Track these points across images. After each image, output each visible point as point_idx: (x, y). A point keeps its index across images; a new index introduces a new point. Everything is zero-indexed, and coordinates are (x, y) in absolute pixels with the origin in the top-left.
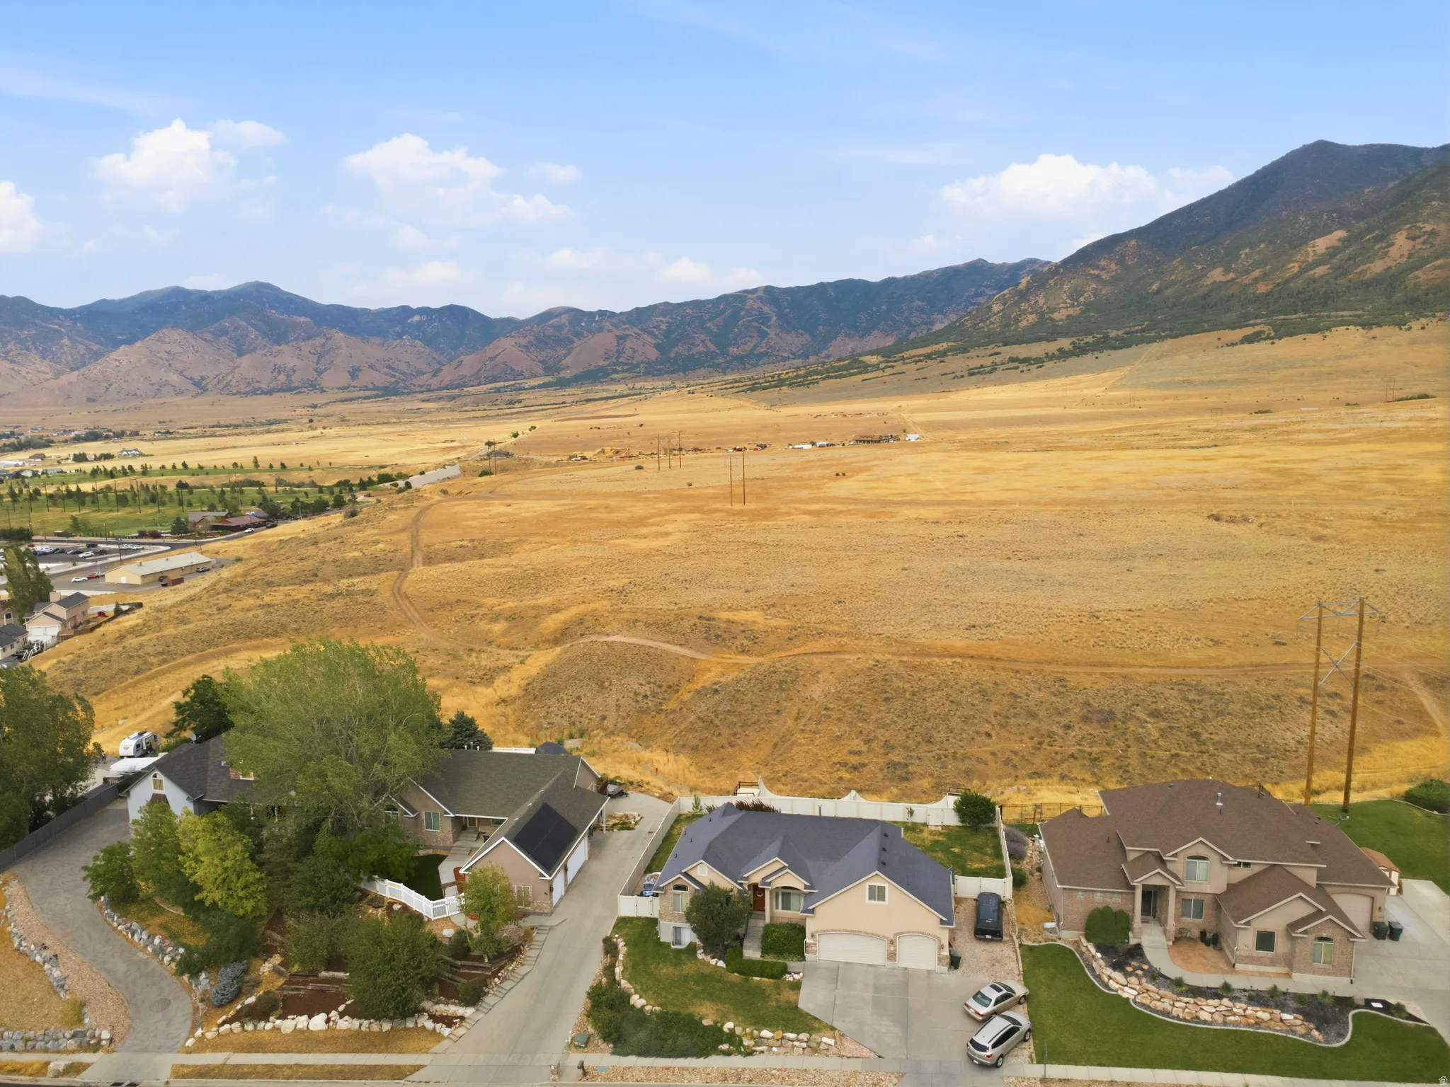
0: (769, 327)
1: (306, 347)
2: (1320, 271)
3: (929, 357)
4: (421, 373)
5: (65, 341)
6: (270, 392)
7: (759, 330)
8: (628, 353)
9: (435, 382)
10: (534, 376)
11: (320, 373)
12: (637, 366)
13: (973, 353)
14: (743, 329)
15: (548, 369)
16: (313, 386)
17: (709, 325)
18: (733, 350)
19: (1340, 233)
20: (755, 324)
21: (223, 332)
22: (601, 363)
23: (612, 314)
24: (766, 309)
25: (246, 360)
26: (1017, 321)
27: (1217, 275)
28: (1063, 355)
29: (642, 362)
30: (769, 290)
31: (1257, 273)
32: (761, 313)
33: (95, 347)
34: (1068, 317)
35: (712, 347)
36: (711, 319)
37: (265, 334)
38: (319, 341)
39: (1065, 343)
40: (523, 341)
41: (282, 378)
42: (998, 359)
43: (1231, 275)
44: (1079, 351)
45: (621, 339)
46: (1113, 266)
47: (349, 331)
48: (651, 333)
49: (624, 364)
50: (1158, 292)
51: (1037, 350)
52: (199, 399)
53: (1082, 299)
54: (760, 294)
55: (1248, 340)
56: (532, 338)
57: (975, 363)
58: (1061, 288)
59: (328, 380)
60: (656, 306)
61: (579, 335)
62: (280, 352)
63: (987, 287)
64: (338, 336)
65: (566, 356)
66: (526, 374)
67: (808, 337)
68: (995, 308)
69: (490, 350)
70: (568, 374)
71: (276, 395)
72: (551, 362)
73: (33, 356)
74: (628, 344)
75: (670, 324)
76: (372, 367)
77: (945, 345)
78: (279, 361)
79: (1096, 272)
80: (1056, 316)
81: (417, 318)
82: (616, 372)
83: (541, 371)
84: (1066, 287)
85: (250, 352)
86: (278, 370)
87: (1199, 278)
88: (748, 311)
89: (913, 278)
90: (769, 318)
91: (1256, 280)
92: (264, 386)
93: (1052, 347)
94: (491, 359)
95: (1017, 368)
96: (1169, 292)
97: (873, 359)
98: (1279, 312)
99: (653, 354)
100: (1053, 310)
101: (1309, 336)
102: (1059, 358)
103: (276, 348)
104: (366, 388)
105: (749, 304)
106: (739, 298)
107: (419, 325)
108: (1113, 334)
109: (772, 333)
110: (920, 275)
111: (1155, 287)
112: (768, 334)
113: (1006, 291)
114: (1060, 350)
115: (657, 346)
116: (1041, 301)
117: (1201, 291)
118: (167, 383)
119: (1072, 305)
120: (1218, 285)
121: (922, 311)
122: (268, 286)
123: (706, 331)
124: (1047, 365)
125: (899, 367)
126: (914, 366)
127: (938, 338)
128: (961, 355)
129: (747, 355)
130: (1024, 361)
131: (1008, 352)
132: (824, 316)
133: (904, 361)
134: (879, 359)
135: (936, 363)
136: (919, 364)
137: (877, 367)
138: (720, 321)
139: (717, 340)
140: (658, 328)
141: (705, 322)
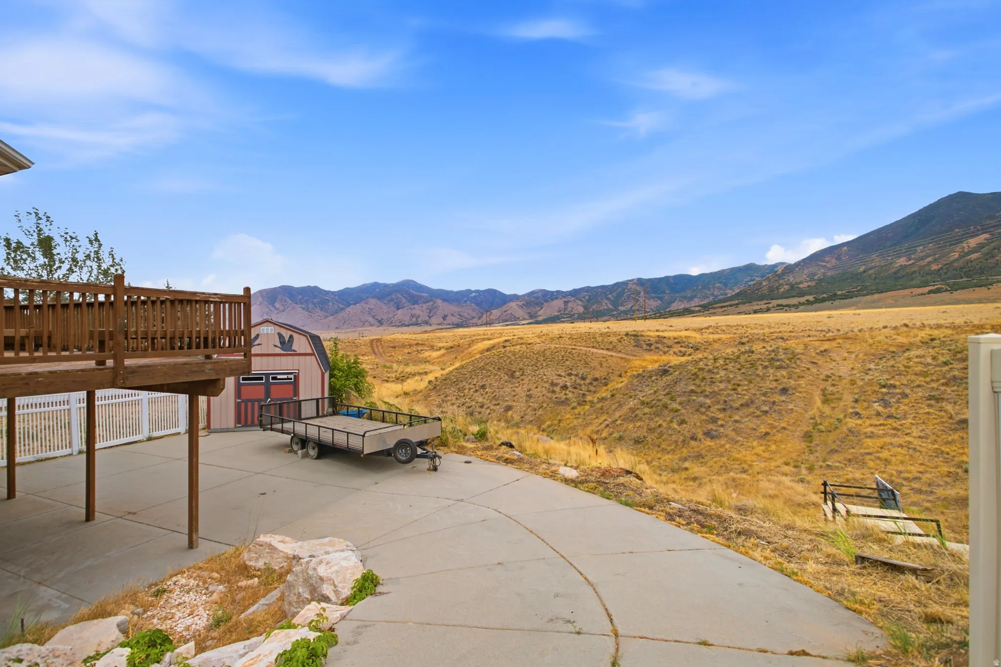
0: (640, 297)
1: (425, 306)
2: (974, 256)
3: (731, 306)
4: (473, 318)
5: (331, 304)
6: (408, 326)
7: (634, 299)
8: (569, 309)
9: (479, 322)
10: (524, 319)
11: (430, 317)
12: (574, 315)
13: (754, 303)
14: (626, 298)
15: (531, 317)
16: (427, 323)
17: (610, 296)
18: (621, 308)
19: (986, 236)
20: (632, 295)
21: (392, 300)
22: (556, 314)
23: (563, 292)
24: (638, 288)
25: (400, 312)
26: (778, 288)
27: (902, 261)
28: (809, 303)
29: (576, 314)
30: (639, 280)
31: (930, 259)
32: (636, 290)
33: (341, 306)
34: (808, 286)
35: (611, 307)
36: (610, 294)
37: (409, 301)
38: (431, 303)
39: (811, 298)
40: (520, 303)
41: (414, 319)
42: (770, 305)
43: (911, 262)
44: (817, 301)
45: (566, 303)
46: (834, 261)
47: (444, 300)
48: (581, 300)
49: (567, 314)
50: (864, 272)
51: (794, 301)
52: (380, 328)
53: (816, 278)
54: (635, 281)
55: (930, 292)
56: (524, 302)
57: (758, 308)
58: (803, 272)
59: (433, 320)
60: (584, 288)
61: (546, 301)
62: (414, 308)
63: (757, 276)
64: (439, 302)
65: (540, 310)
66: (521, 318)
67: (660, 302)
68: (764, 283)
69: (505, 308)
70: (540, 318)
71: (411, 327)
72: (533, 313)
73: (318, 310)
74: (570, 305)
75: (590, 296)
76: (452, 315)
77: (737, 302)
78: (414, 312)
79: (824, 264)
80: (801, 286)
81: (474, 294)
82: (563, 318)
83: (528, 317)
84: (806, 272)
85: (402, 308)
86: (412, 316)
87: (891, 264)
88: (629, 290)
89: (715, 273)
90: (640, 293)
91: (930, 263)
92: (406, 323)
93: (803, 300)
94: (505, 311)
96: (871, 272)
97: (697, 309)
98: (949, 278)
99: (581, 310)
100: (800, 283)
101: (976, 289)
102: (808, 304)
103: (413, 306)
104: (449, 324)
105: (630, 286)
106: (625, 283)
107: (475, 297)
108: (839, 293)
109: (641, 300)
110: (719, 271)
111: (862, 269)
112: (638, 300)
113: (770, 275)
114: (807, 301)
115: (583, 306)
116: (791, 279)
117: (893, 270)
118: (367, 321)
119: (810, 281)
120: (903, 267)
121: (720, 289)
122: (412, 281)
123: (608, 299)
124: (801, 307)
125: (712, 311)
126: (720, 310)
127: (731, 298)
128: (747, 304)
129: (629, 311)
130: (786, 306)
131: (775, 302)
132: (667, 292)
133: (714, 308)
134: (700, 308)
135: (733, 308)
136: (724, 309)
137: (699, 311)
138: (615, 294)
139: (613, 303)
140: (584, 298)
141: (608, 295)
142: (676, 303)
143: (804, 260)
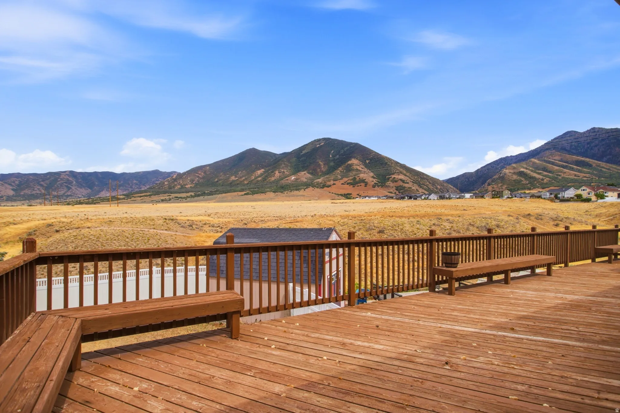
0: (72, 186)
2: (260, 179)
7: (67, 187)
13: (161, 195)
14: (59, 186)
17: (42, 183)
18: (55, 193)
19: (263, 170)
20: (64, 184)
24: (71, 179)
26: (174, 187)
27: (233, 178)
29: (5, 196)
30: (71, 172)
31: (244, 178)
32: (68, 180)
34: (191, 187)
35: (43, 191)
36: (43, 181)
39: (193, 194)
42: (171, 197)
43: (237, 178)
44: (196, 196)
46: (203, 174)
48: (10, 184)
50: (217, 181)
51: (185, 195)
53: (194, 182)
54: (67, 173)
55: (245, 194)
57: (163, 198)
58: (187, 178)
60: (13, 174)
63: (160, 178)
67: (89, 190)
68: (166, 183)
75: (20, 182)
77: (149, 193)
79: (198, 175)
80: (186, 186)
84: (189, 178)
87: (229, 178)
88: (61, 179)
89: (133, 174)
90: (72, 182)
91: (244, 180)
93: (189, 194)
95: (178, 200)
96: (220, 182)
97: (122, 197)
98: (251, 188)
99: (11, 193)
100: (186, 185)
101: (261, 194)
102: (192, 197)
105: (62, 177)
106: (59, 174)
108: (206, 192)
109: (73, 188)
110: (135, 173)
111: (216, 180)
112: (71, 188)
113: (169, 178)
114: (191, 195)
115: (13, 190)
116: (181, 182)
117: (229, 182)
119: (191, 184)
120: (234, 181)
121: (137, 184)
123: (41, 185)
124: (188, 199)
125: (133, 199)
126: (139, 198)
127: (145, 191)
128: (157, 196)
129: (62, 196)
130: (180, 198)
131: (173, 195)
132: (96, 183)
133: (135, 197)
134: (124, 197)
135: (148, 198)
136: (141, 198)
137: (124, 199)
138: (48, 182)
139: (46, 189)
140: (14, 182)
141: (40, 182)
142: (104, 191)
143: (188, 172)
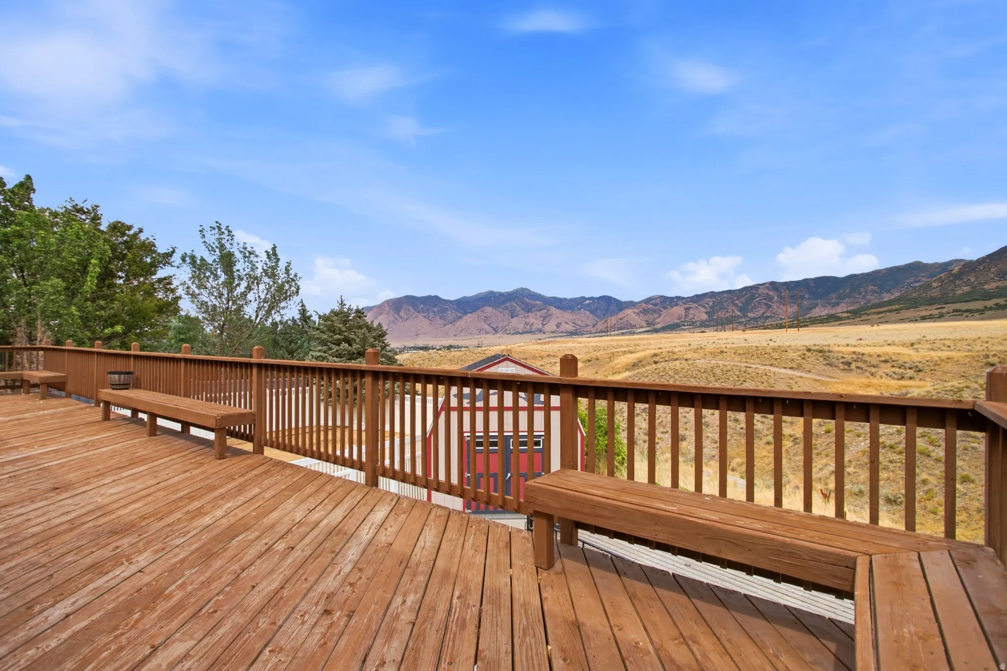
0: (773, 303)
1: (539, 314)
3: (890, 311)
4: (587, 325)
5: (449, 312)
6: (522, 333)
7: (766, 304)
8: (691, 316)
9: (594, 330)
10: (642, 327)
11: (543, 325)
12: (696, 322)
13: (921, 308)
14: (757, 304)
15: (649, 324)
16: (540, 331)
17: (737, 302)
18: (751, 315)
20: (763, 301)
21: (507, 308)
22: (676, 321)
23: (683, 298)
24: (771, 293)
25: (514, 320)
26: (953, 291)
28: (998, 307)
29: (699, 320)
30: (773, 284)
32: (768, 295)
33: (459, 315)
34: (997, 287)
35: (738, 313)
36: (737, 299)
37: (523, 309)
38: (545, 311)
40: (637, 311)
41: (528, 327)
42: (944, 311)
45: (687, 309)
47: (558, 308)
48: (704, 307)
49: (688, 321)
51: (979, 305)
52: (495, 336)
54: (767, 285)
56: (641, 309)
57: (927, 313)
58: (989, 270)
59: (547, 328)
60: (707, 293)
61: (665, 308)
62: (528, 316)
63: (923, 277)
64: (553, 309)
65: (658, 317)
66: (638, 326)
67: (798, 308)
68: (934, 285)
69: (620, 315)
70: (658, 326)
71: (525, 335)
72: (650, 321)
73: (438, 318)
74: (691, 311)
75: (714, 302)
76: (566, 323)
77: (897, 306)
78: (528, 320)
80: (986, 287)
81: (588, 302)
82: (684, 325)
83: (645, 325)
84: (993, 270)
85: (517, 316)
86: (526, 324)
88: (760, 295)
89: (868, 274)
90: (773, 298)
92: (521, 331)
93: (990, 303)
94: (621, 319)
95: (962, 315)
97: (845, 315)
99: (704, 317)
100: (985, 284)
103: (527, 315)
104: (563, 332)
105: (761, 291)
106: (756, 287)
107: (589, 305)
109: (774, 306)
110: (872, 272)
112: (771, 306)
113: (942, 275)
114: (996, 304)
115: (706, 313)
116: (973, 280)
118: (483, 329)
121: (874, 292)
122: (526, 289)
123: (736, 305)
124: (988, 313)
125: (864, 317)
126: (876, 316)
127: (890, 303)
128: (911, 310)
129: (759, 318)
130: (967, 311)
131: (950, 307)
132: (807, 296)
133: (868, 314)
134: (849, 314)
135: (893, 314)
136: (880, 315)
137: (848, 318)
138: (743, 300)
139: (741, 309)
140: (708, 304)
141: (734, 300)
142: (817, 308)
143: (990, 256)
